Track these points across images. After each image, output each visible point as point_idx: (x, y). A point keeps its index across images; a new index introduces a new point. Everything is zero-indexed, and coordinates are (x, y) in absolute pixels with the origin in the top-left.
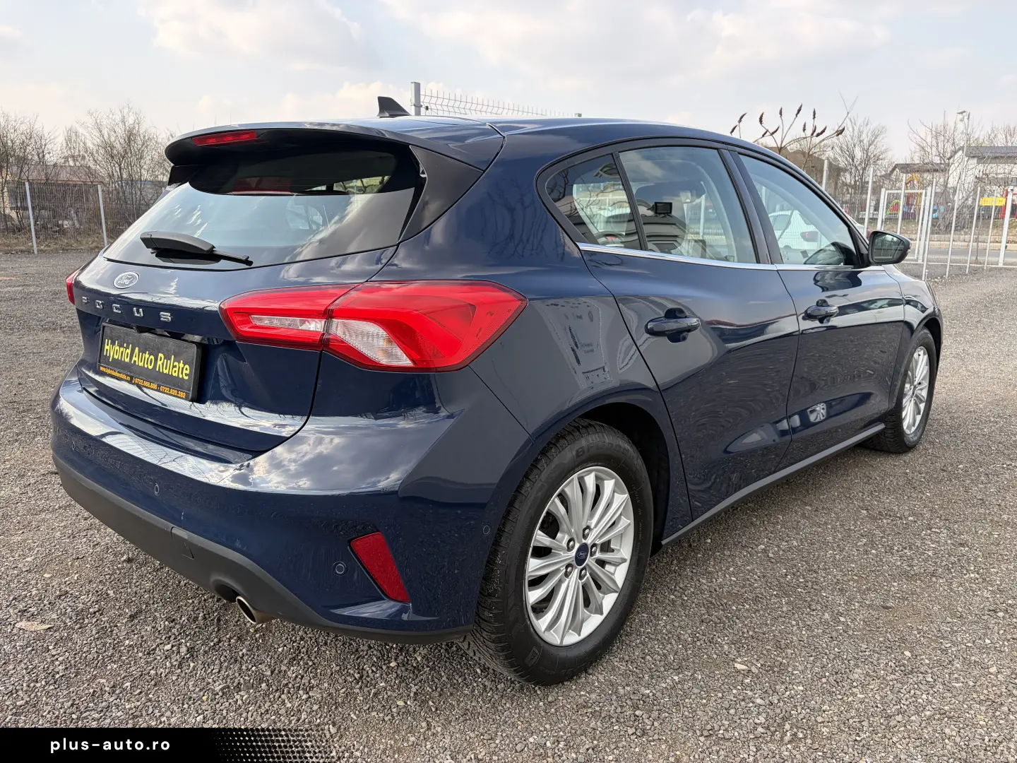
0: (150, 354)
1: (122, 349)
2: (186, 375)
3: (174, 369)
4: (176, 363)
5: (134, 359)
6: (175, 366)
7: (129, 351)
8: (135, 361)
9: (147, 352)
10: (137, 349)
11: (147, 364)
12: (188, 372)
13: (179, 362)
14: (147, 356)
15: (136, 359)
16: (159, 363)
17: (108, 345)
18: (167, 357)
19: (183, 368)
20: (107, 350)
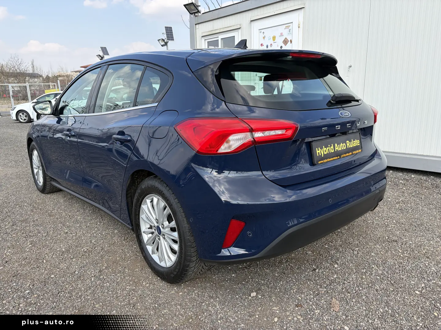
0: (343, 144)
1: (328, 148)
2: (359, 143)
3: (354, 144)
4: (354, 141)
5: (336, 149)
6: (354, 143)
7: (332, 147)
8: (337, 150)
9: (341, 143)
10: (336, 144)
11: (343, 147)
12: (359, 142)
13: (355, 141)
14: (342, 145)
15: (337, 148)
16: (348, 144)
17: (318, 150)
18: (350, 141)
19: (357, 142)
20: (319, 153)
